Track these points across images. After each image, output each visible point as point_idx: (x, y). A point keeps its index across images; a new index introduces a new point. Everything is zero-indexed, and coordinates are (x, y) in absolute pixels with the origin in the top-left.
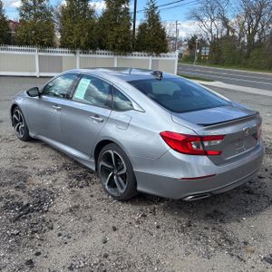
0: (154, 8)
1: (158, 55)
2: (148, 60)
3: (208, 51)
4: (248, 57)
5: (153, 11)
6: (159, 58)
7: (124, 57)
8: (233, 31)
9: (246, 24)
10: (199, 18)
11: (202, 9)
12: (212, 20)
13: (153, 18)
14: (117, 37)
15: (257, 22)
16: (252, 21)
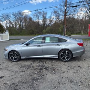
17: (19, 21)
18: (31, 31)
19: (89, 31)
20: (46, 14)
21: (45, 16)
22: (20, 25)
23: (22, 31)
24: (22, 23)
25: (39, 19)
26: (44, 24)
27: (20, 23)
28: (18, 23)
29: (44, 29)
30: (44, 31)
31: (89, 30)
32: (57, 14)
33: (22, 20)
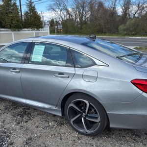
0: (31, 3)
1: (38, 30)
2: (33, 33)
3: (61, 27)
4: (81, 28)
5: (31, 5)
6: (39, 31)
7: (18, 32)
8: (72, 16)
9: (77, 12)
10: (54, 10)
11: (54, 5)
12: (61, 11)
13: (32, 9)
14: (12, 20)
15: (83, 11)
16: (80, 11)
22: (81, 16)
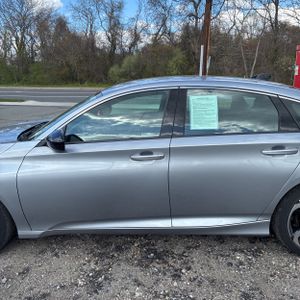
17: (18, 28)
18: (67, 69)
19: (296, 74)
20: (120, 7)
21: (115, 13)
22: (21, 45)
23: (30, 69)
24: (28, 38)
25: (95, 24)
26: (114, 45)
27: (23, 36)
28: (14, 39)
29: (112, 64)
30: (114, 70)
31: (297, 68)
32: (160, 9)
33: (29, 25)
